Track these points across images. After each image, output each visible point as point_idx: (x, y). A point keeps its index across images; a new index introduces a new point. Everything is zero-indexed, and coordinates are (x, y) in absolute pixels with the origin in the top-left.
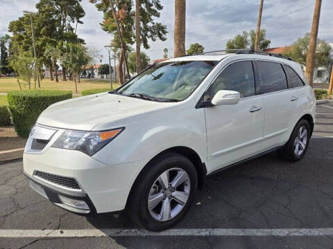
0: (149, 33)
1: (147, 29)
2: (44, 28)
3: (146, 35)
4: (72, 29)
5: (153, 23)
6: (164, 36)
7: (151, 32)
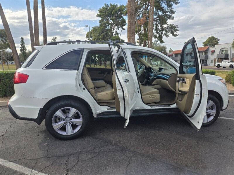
0: (164, 32)
1: (163, 29)
2: (102, 35)
3: (162, 33)
4: (118, 34)
5: (168, 25)
6: (175, 33)
7: (166, 31)
